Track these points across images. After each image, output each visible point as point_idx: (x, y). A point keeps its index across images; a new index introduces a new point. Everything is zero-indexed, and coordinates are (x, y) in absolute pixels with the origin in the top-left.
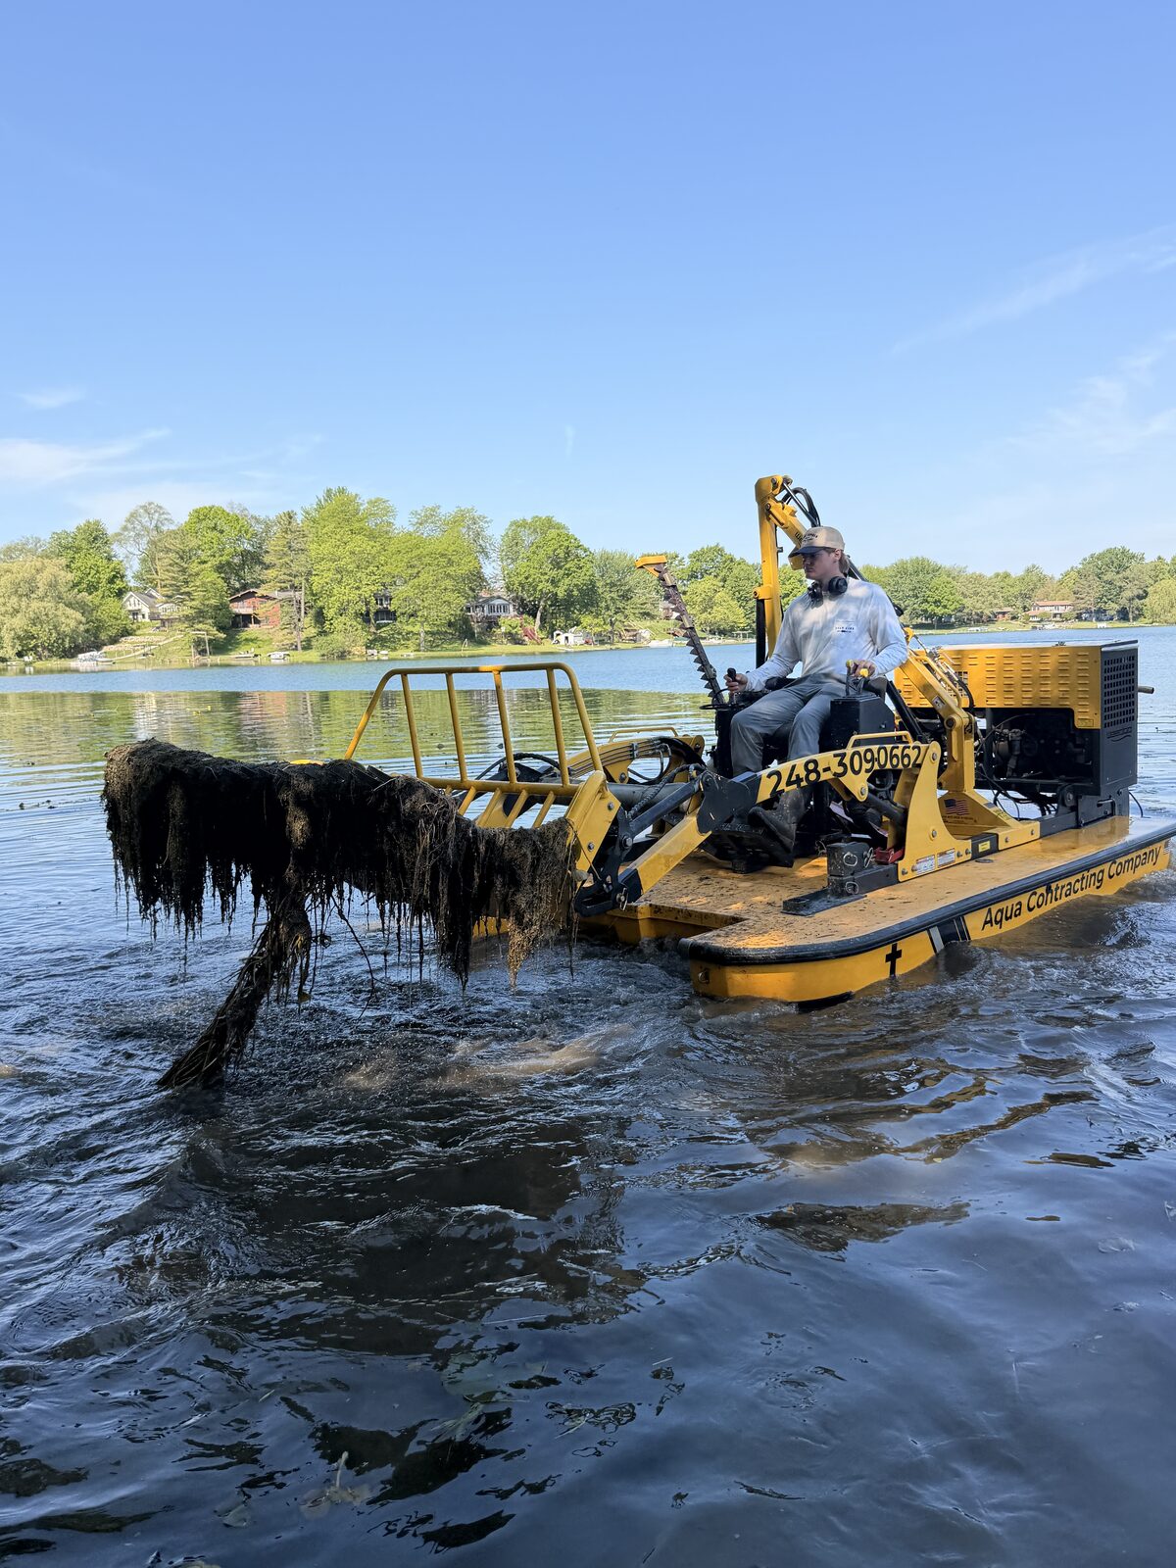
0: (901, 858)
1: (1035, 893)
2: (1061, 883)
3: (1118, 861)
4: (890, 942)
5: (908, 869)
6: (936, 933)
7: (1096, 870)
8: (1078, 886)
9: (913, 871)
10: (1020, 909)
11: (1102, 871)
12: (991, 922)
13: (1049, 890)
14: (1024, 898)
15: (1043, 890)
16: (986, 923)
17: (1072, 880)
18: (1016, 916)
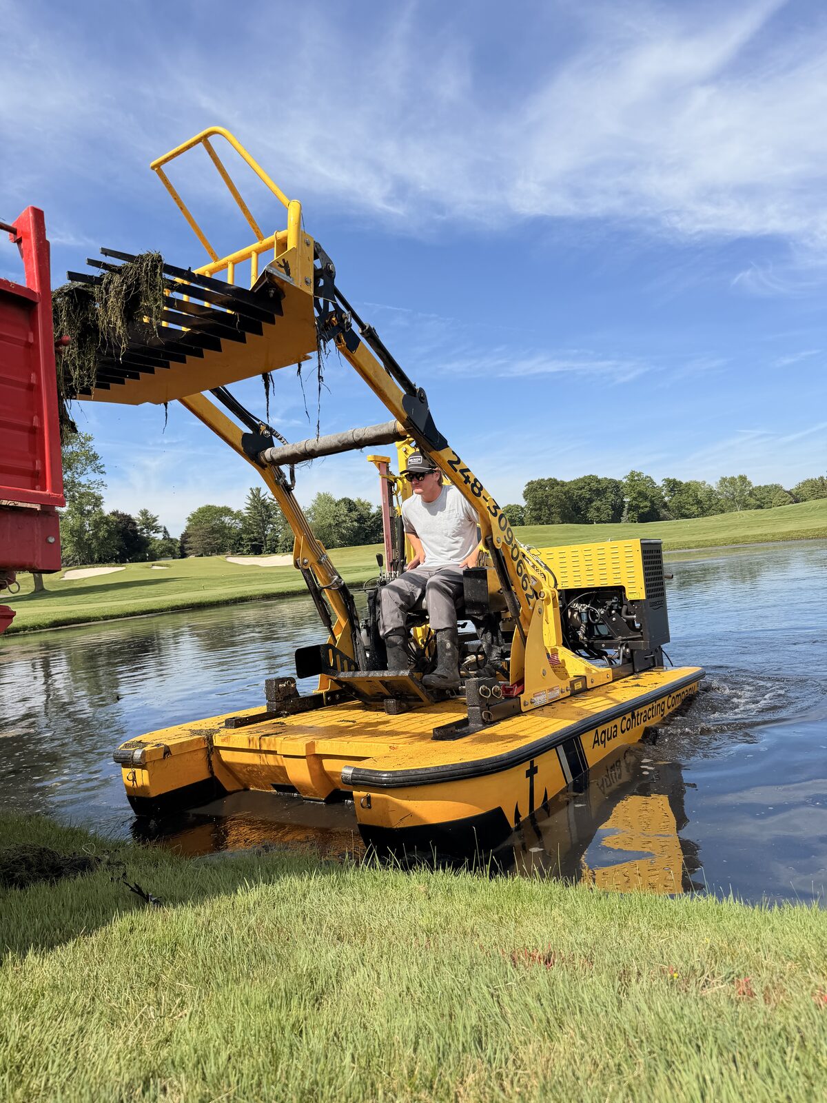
0: (522, 692)
1: (625, 718)
2: (641, 710)
3: (673, 695)
4: (527, 757)
5: (528, 701)
6: (561, 749)
7: (660, 702)
8: (650, 713)
9: (532, 703)
10: (616, 731)
11: (663, 703)
12: (598, 741)
13: (633, 716)
14: (618, 721)
15: (629, 716)
16: (595, 742)
17: (646, 708)
18: (614, 737)
